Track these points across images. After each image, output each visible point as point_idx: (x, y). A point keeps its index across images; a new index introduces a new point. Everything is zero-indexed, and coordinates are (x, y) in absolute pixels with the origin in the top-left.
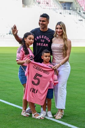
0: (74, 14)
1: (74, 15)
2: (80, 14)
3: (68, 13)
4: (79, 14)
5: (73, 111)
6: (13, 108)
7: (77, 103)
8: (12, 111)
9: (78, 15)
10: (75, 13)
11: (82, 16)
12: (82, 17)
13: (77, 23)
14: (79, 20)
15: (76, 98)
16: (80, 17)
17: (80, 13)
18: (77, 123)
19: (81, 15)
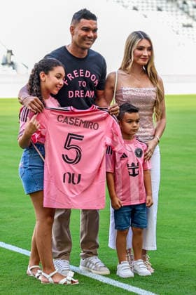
0: (169, 9)
1: (170, 13)
2: (186, 10)
3: (155, 9)
4: (183, 9)
5: (167, 260)
6: (11, 256)
7: (177, 241)
8: (11, 263)
9: (180, 12)
10: (172, 7)
11: (191, 14)
12: (191, 16)
13: (177, 34)
14: (184, 26)
15: (176, 227)
16: (185, 16)
17: (185, 6)
18: (179, 291)
19: (188, 13)
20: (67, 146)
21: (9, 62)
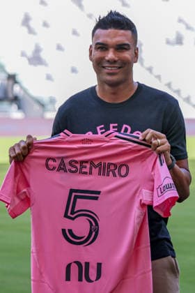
20: (71, 212)
21: (11, 96)
